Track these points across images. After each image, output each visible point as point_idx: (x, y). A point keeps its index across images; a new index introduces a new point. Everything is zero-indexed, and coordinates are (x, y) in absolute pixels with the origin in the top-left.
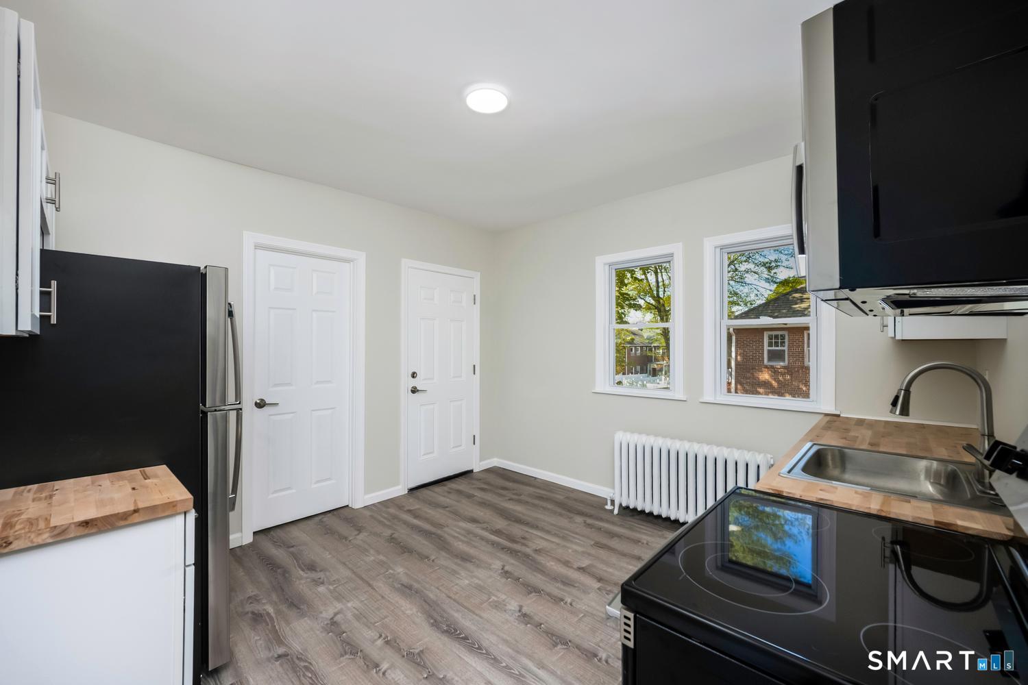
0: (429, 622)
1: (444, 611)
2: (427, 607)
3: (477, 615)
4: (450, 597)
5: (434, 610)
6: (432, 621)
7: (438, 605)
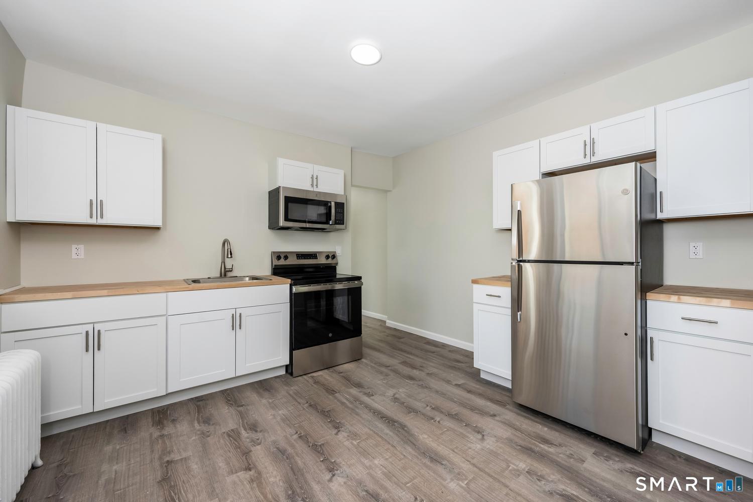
0: (407, 428)
1: (397, 435)
2: (413, 440)
3: (372, 430)
4: (393, 446)
5: (406, 437)
6: (406, 429)
7: (402, 440)
